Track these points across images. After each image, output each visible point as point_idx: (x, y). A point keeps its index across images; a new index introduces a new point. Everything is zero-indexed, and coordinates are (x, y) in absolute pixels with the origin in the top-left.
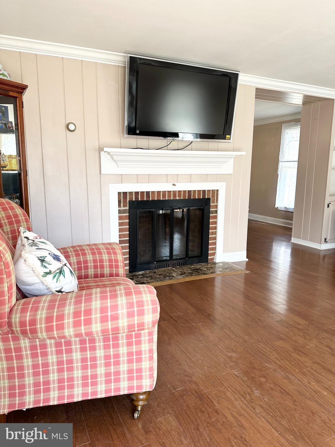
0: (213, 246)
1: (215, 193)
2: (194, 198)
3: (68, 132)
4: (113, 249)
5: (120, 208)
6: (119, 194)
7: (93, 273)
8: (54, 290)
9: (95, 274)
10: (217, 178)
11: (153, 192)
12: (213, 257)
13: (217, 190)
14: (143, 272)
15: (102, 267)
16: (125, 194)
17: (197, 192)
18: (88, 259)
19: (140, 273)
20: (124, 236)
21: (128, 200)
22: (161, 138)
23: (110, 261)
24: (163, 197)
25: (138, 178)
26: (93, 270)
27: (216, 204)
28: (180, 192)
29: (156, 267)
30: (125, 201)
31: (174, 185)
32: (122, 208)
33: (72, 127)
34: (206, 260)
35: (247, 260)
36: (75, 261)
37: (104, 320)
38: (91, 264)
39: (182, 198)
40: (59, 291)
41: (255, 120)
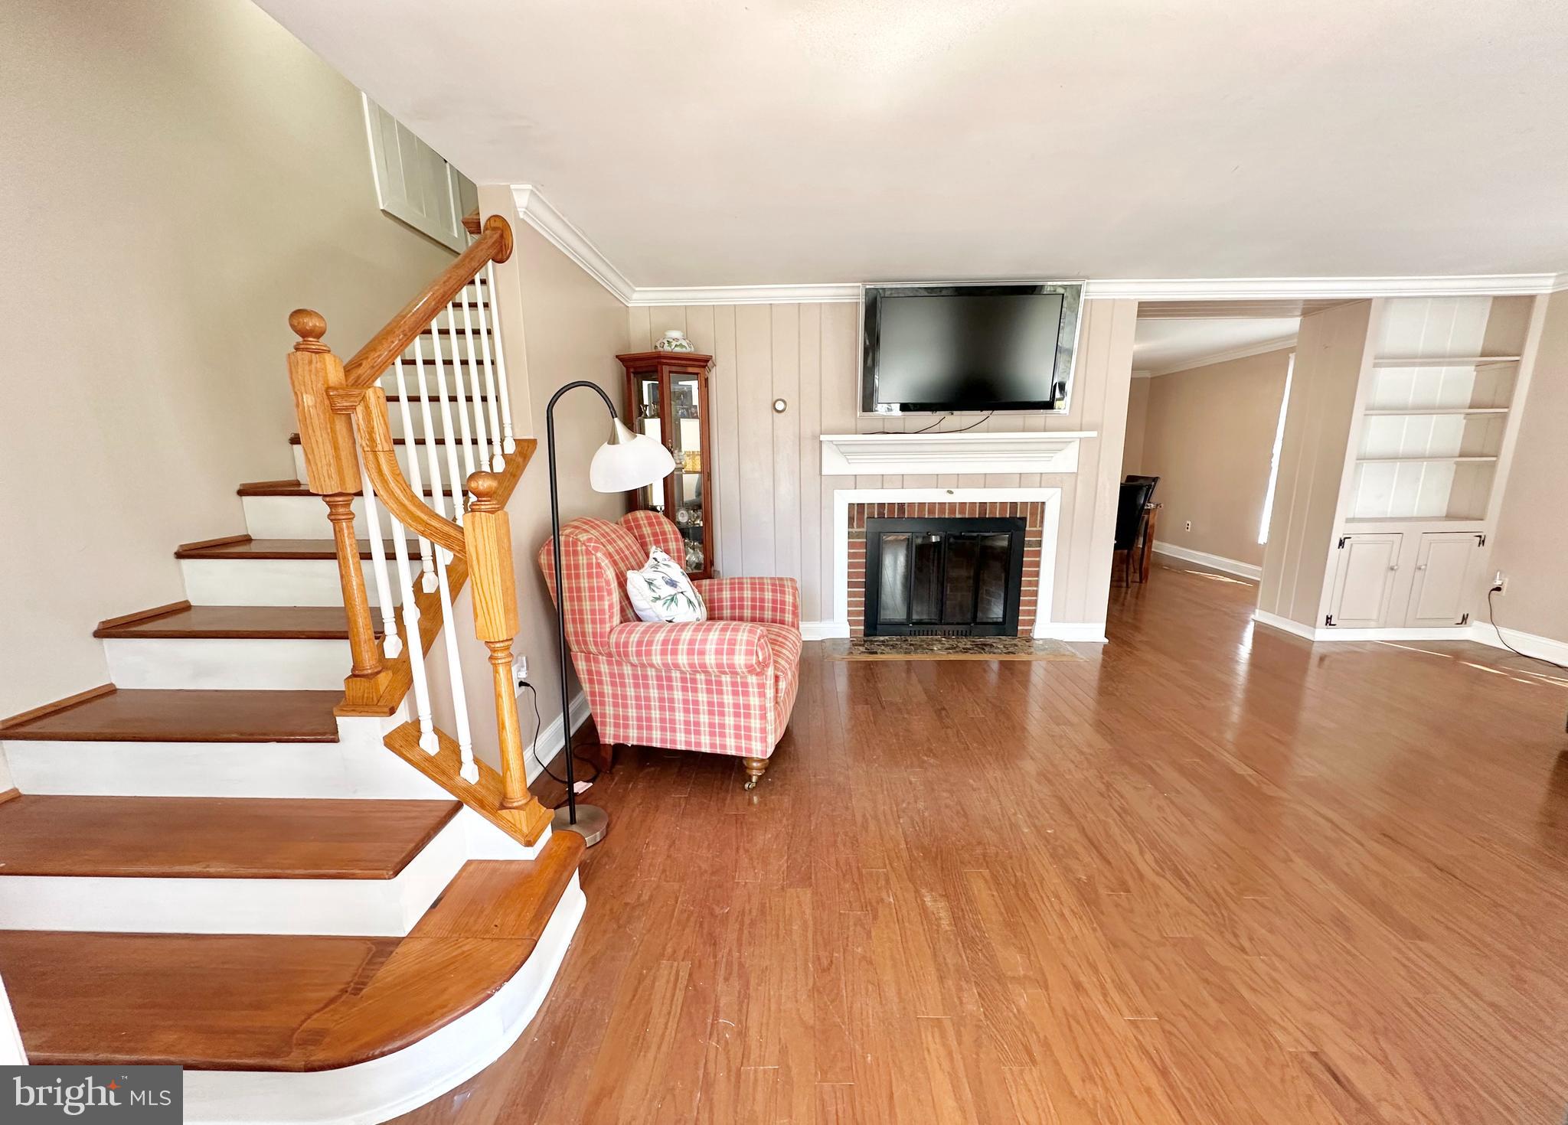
0: (1031, 608)
1: (1038, 508)
2: (991, 516)
3: (775, 413)
4: (782, 586)
5: (851, 530)
6: (851, 506)
7: (749, 615)
8: (664, 619)
9: (752, 617)
10: (1043, 480)
11: (911, 505)
12: (1030, 628)
13: (1043, 503)
14: (887, 638)
15: (762, 608)
16: (861, 506)
17: (998, 505)
18: (745, 596)
19: (882, 638)
20: (857, 575)
21: (866, 516)
22: (929, 413)
23: (774, 601)
24: (929, 513)
25: (882, 481)
26: (749, 611)
27: (1038, 529)
28: (963, 504)
29: (913, 633)
30: (861, 519)
31: (951, 492)
32: (855, 530)
33: (780, 406)
34: (1014, 633)
35: (1107, 641)
36: (728, 596)
37: (690, 652)
38: (748, 603)
39: (967, 516)
40: (670, 621)
41: (1135, 368)
